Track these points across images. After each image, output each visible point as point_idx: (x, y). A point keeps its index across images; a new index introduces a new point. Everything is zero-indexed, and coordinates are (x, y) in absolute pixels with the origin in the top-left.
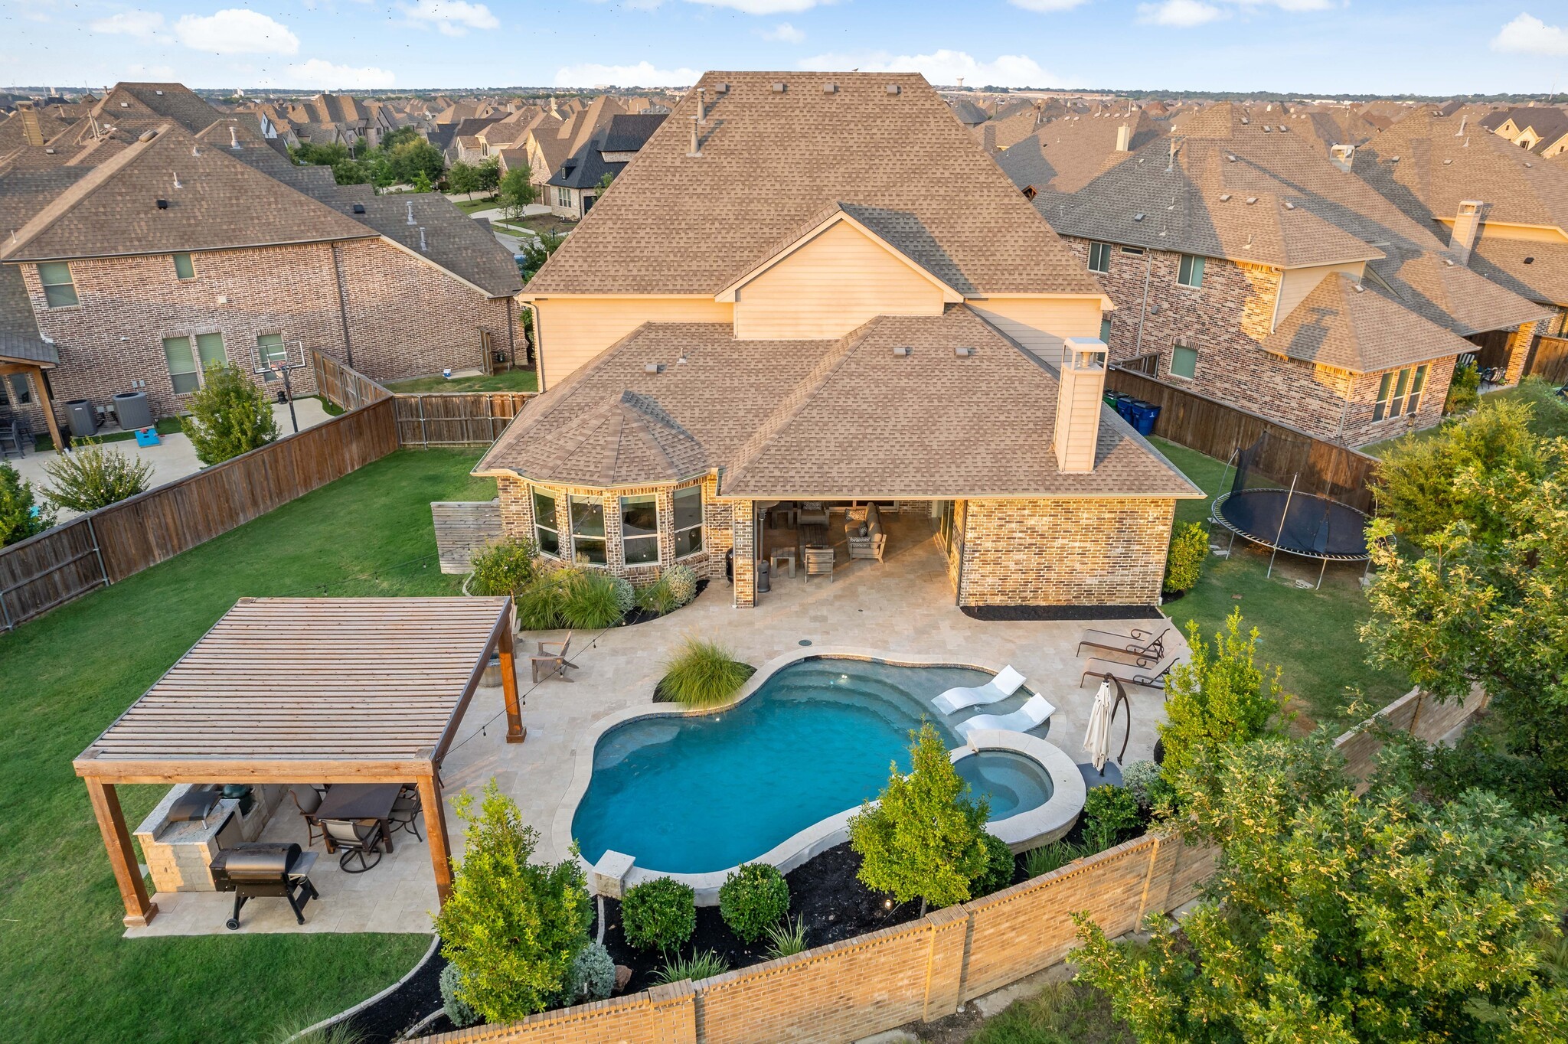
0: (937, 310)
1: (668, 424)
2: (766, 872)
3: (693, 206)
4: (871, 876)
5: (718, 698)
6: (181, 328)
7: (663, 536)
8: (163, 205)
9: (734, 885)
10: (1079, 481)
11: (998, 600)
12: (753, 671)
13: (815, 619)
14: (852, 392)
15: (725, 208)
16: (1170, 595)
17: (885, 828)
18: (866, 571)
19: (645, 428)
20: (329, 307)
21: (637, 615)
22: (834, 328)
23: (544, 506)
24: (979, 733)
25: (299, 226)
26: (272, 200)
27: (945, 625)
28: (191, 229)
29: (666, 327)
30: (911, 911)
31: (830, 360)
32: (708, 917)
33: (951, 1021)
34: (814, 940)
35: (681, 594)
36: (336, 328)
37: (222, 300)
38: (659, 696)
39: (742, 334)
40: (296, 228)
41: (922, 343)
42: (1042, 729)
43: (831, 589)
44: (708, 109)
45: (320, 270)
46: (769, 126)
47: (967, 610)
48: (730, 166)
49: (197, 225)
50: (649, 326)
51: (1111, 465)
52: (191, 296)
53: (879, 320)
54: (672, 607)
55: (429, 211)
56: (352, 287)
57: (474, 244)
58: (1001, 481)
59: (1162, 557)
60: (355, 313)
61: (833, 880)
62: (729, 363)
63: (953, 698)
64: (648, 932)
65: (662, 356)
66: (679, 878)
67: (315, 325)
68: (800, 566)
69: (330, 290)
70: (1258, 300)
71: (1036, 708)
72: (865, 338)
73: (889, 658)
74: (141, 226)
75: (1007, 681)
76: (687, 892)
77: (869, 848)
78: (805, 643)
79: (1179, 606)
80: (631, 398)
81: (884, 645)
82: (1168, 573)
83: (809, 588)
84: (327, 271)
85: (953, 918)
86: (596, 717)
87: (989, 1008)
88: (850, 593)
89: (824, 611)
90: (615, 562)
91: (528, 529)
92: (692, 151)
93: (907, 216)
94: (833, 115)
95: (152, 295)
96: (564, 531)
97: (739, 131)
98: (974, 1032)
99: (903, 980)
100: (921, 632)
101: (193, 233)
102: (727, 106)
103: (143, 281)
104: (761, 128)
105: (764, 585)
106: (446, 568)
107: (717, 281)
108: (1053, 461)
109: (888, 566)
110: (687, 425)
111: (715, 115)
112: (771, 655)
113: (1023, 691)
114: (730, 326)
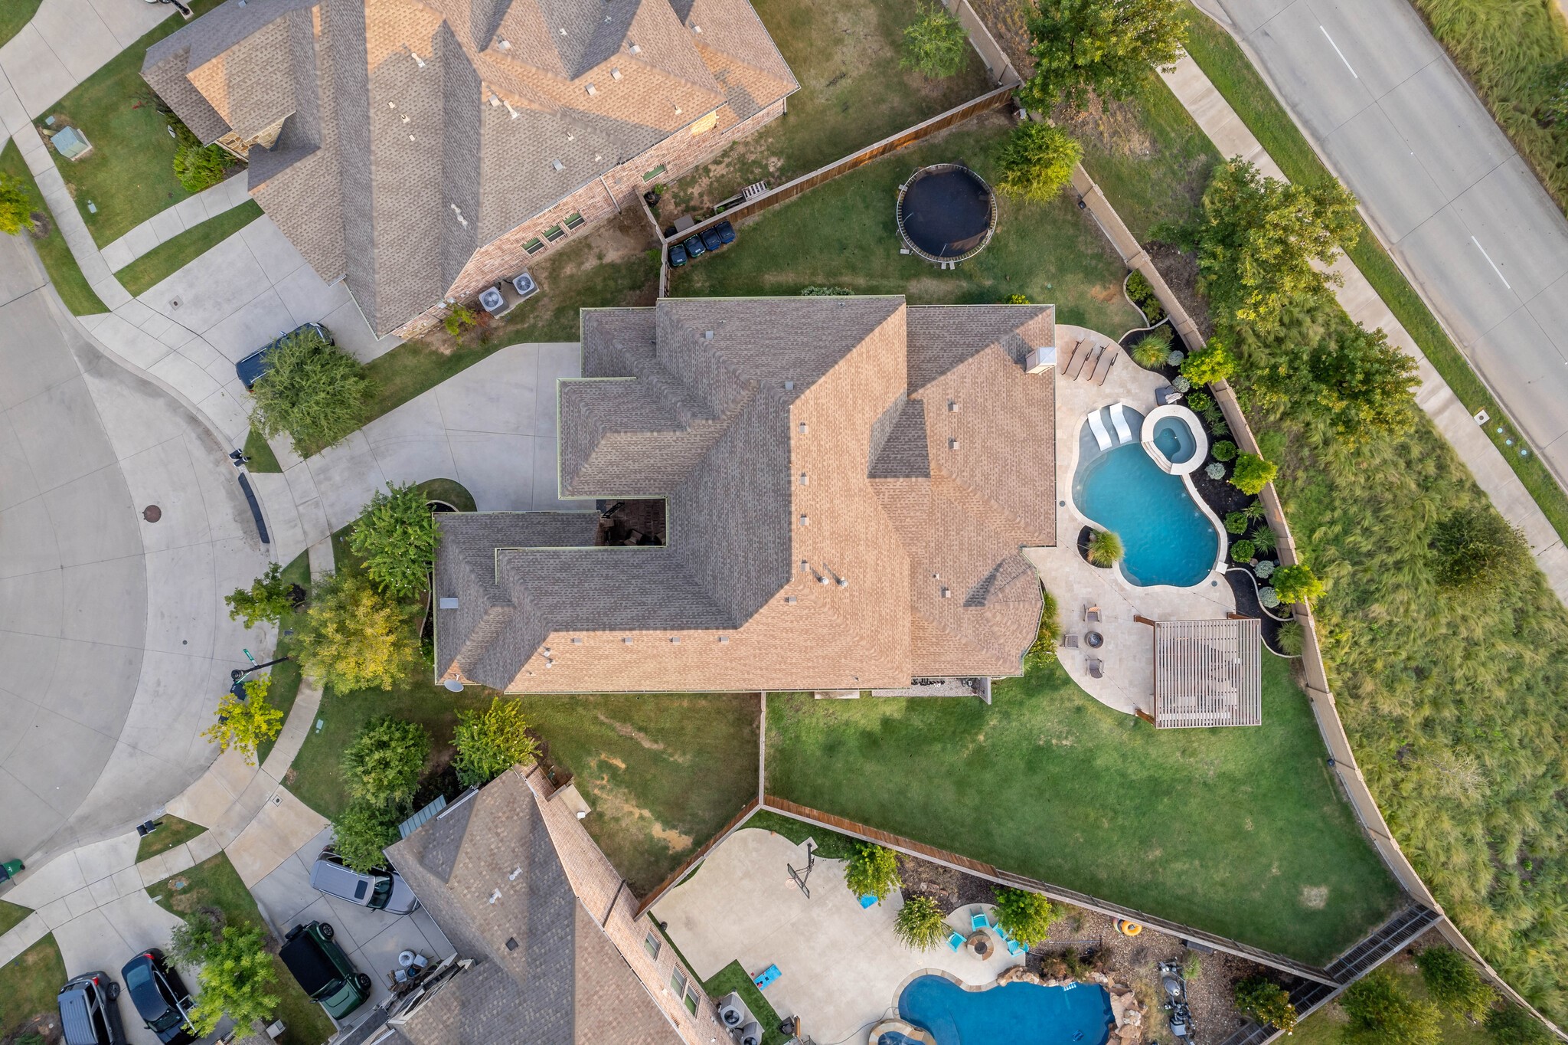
12: (1084, 525)
25: (606, 963)
26: (596, 997)
28: (656, 1036)
40: (610, 965)
49: (650, 1035)
55: (476, 884)
57: (490, 829)
101: (658, 1033)
104: (827, 534)
112: (1075, 520)
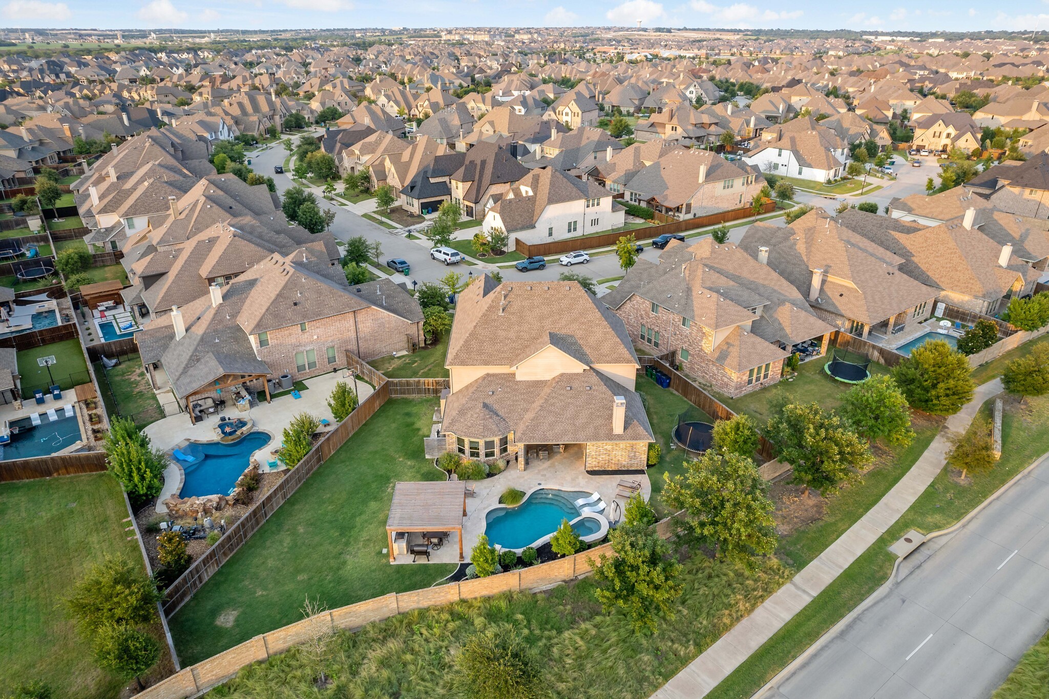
0: (581, 371)
1: (498, 415)
2: (532, 548)
3: (502, 334)
4: (554, 549)
5: (517, 502)
6: (301, 349)
7: (497, 450)
8: (295, 304)
9: (525, 551)
10: (619, 437)
11: (597, 469)
12: (525, 494)
13: (542, 475)
14: (553, 405)
15: (512, 334)
16: (649, 466)
17: (557, 539)
18: (558, 457)
19: (491, 418)
20: (352, 335)
21: (490, 475)
22: (548, 377)
23: (460, 441)
24: (586, 512)
27: (580, 477)
29: (493, 375)
30: (563, 556)
31: (547, 390)
32: (519, 558)
33: (572, 580)
34: (542, 562)
35: (502, 468)
36: (354, 342)
37: (315, 337)
38: (500, 502)
39: (519, 378)
40: (341, 307)
41: (576, 385)
42: (602, 512)
43: (547, 464)
44: (505, 297)
45: (348, 323)
46: (526, 303)
47: (588, 472)
48: (514, 319)
49: (307, 311)
50: (488, 375)
51: (629, 431)
52: (305, 338)
53: (562, 375)
54: (500, 472)
56: (360, 326)
58: (596, 437)
59: (646, 456)
60: (361, 335)
61: (547, 550)
62: (515, 390)
63: (580, 502)
64: (507, 562)
65: (492, 388)
66: (512, 550)
67: (347, 342)
68: (537, 455)
69: (353, 328)
70: (707, 338)
71: (602, 505)
72: (557, 382)
73: (563, 489)
74: (289, 314)
75: (595, 496)
76: (515, 553)
77: (554, 543)
78: (540, 484)
79: (652, 470)
80: (485, 406)
81: (562, 485)
82: (648, 460)
83: (540, 463)
84: (352, 321)
85: (572, 557)
86: (484, 509)
87: (580, 578)
88: (553, 466)
89: (545, 473)
90: (482, 457)
91: (455, 447)
92: (501, 313)
93: (572, 336)
94: (547, 299)
95: (293, 340)
96: (467, 448)
97: (516, 305)
98: (576, 582)
99: (561, 571)
100: (573, 480)
101: (307, 314)
102: (512, 295)
103: (290, 335)
104: (523, 304)
105: (527, 463)
106: (427, 457)
107: (511, 362)
108: (612, 429)
109: (565, 455)
110: (503, 415)
111: (508, 299)
112: (530, 488)
113: (600, 499)
114: (514, 374)
